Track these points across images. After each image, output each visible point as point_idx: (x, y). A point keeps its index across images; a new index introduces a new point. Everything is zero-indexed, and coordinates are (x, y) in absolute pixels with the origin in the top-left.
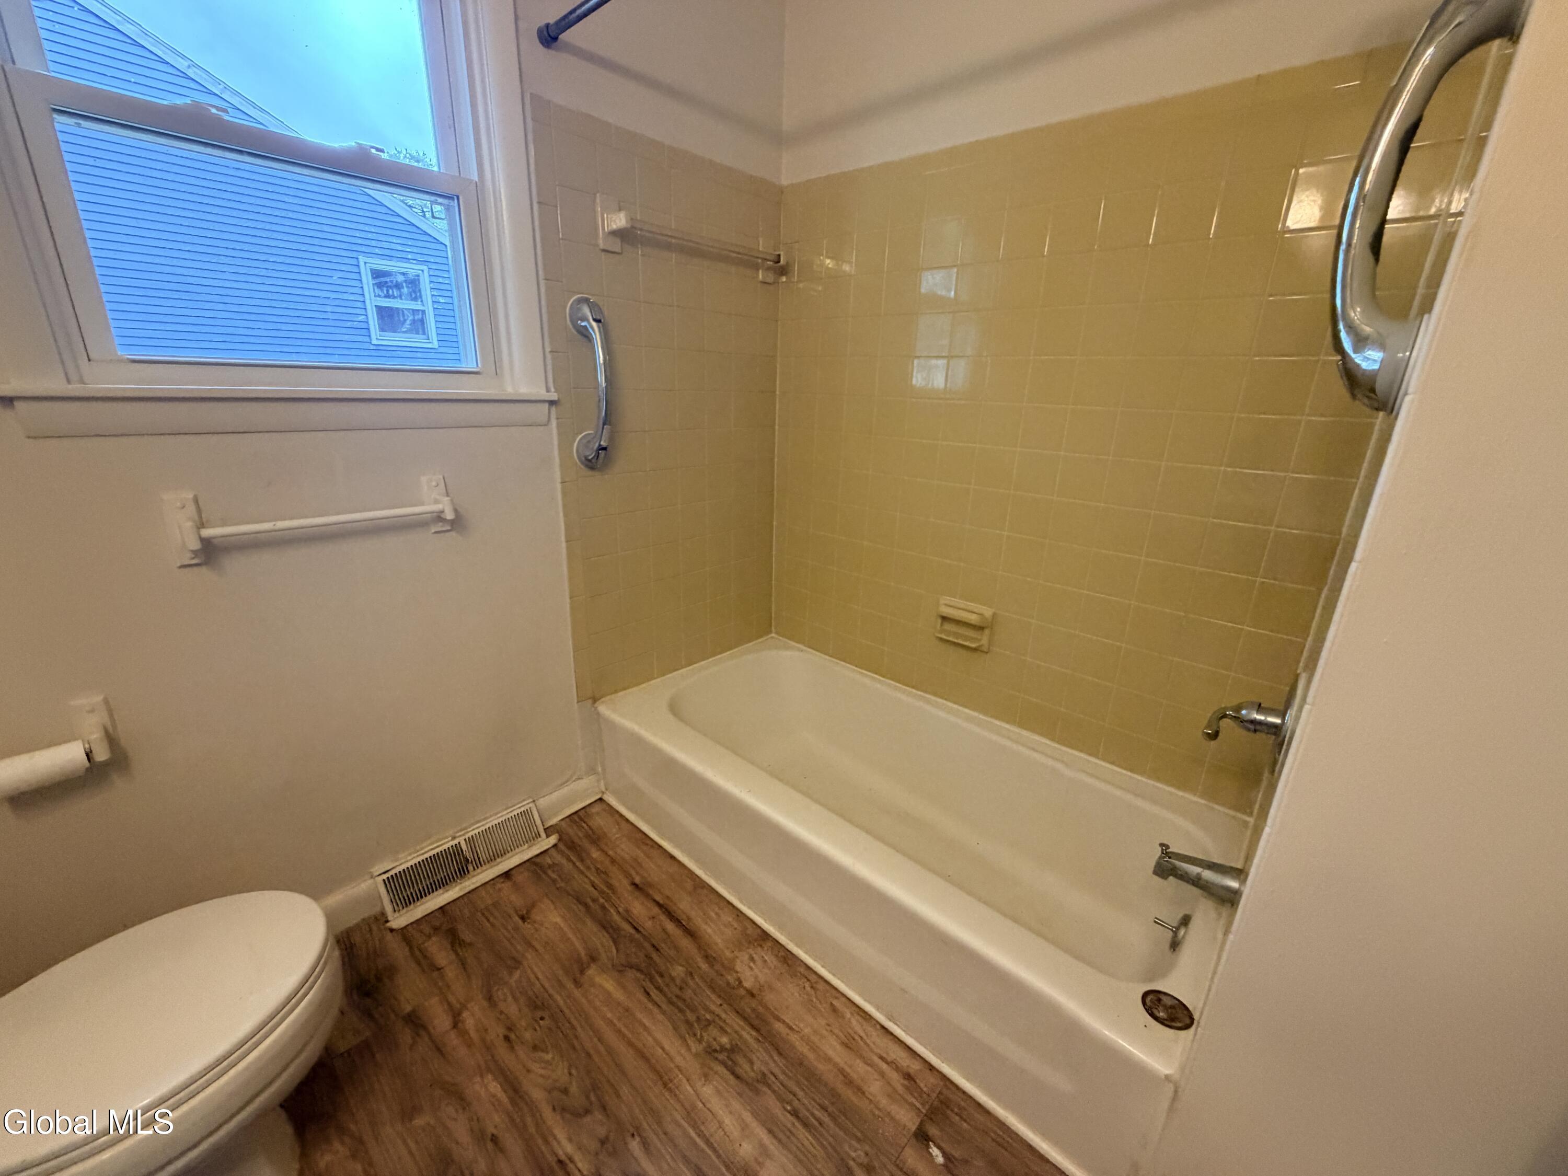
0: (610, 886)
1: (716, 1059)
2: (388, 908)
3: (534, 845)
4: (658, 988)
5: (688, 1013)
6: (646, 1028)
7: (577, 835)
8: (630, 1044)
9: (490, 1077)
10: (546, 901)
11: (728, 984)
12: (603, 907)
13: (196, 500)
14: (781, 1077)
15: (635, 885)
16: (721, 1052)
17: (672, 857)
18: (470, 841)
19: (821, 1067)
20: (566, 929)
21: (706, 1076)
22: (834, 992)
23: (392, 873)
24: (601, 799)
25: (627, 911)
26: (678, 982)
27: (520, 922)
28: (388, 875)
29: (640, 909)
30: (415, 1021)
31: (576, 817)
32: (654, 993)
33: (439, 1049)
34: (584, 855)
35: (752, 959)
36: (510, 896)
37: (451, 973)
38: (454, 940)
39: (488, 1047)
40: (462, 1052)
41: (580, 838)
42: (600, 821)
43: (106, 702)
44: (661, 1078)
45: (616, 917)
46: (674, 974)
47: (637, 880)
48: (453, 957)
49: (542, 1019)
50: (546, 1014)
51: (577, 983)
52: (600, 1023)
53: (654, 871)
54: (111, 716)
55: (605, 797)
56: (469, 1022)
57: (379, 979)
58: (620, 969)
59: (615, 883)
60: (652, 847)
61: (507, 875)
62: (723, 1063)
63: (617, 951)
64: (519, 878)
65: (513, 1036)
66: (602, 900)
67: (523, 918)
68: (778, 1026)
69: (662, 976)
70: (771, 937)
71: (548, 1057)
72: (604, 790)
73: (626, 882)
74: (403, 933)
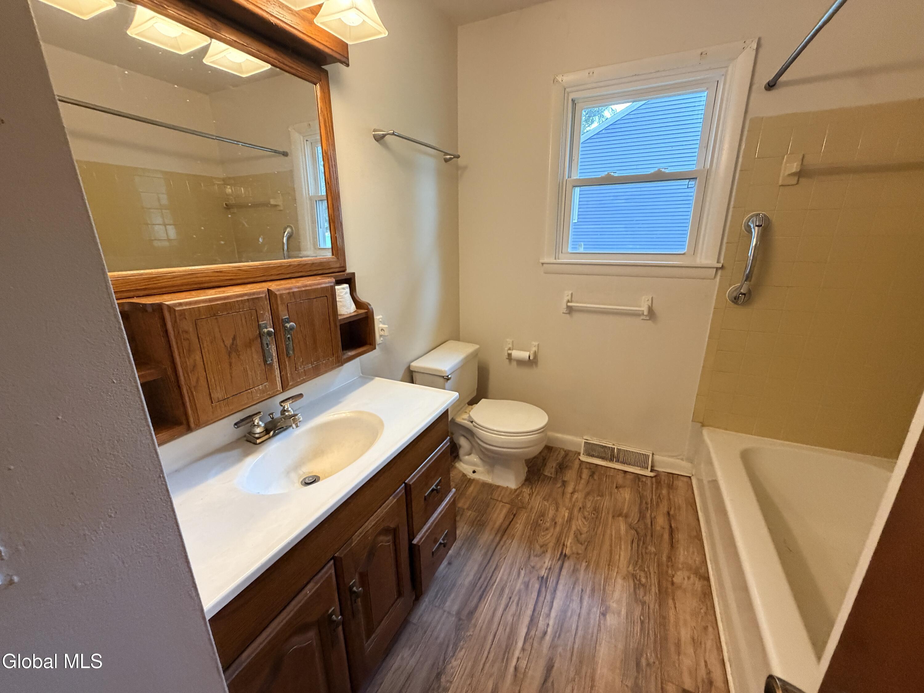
0: (658, 504)
1: (634, 581)
2: (582, 452)
3: (643, 470)
4: (638, 545)
5: (640, 561)
6: (620, 548)
7: (664, 480)
8: (611, 546)
9: (568, 511)
10: (629, 489)
11: (667, 572)
12: (647, 508)
13: (572, 294)
14: (651, 611)
15: (668, 513)
16: (637, 581)
17: (698, 520)
18: (619, 450)
19: (672, 629)
20: (627, 502)
21: (624, 578)
22: (715, 625)
23: (589, 441)
24: (690, 477)
25: (655, 517)
26: (647, 551)
27: (615, 487)
28: (587, 441)
29: (661, 521)
30: (564, 483)
31: (671, 475)
32: (635, 545)
33: (563, 493)
34: (659, 487)
35: (689, 578)
36: (620, 478)
37: (583, 481)
38: (592, 475)
39: (574, 506)
40: (567, 501)
41: (664, 483)
42: (680, 484)
43: (538, 345)
44: (610, 562)
45: (648, 515)
46: (649, 547)
47: (672, 512)
48: (588, 478)
49: (594, 514)
50: (596, 514)
51: (613, 517)
52: (608, 532)
53: (683, 516)
54: (538, 349)
55: (692, 478)
56: (575, 496)
57: (567, 466)
58: (631, 527)
59: (661, 506)
60: (693, 509)
61: (625, 472)
62: (635, 585)
63: (637, 523)
64: (628, 476)
65: (582, 509)
66: (649, 506)
67: (616, 487)
68: (671, 602)
69: (644, 543)
70: (710, 582)
71: (586, 523)
72: (694, 474)
73: (666, 510)
74: (582, 462)
